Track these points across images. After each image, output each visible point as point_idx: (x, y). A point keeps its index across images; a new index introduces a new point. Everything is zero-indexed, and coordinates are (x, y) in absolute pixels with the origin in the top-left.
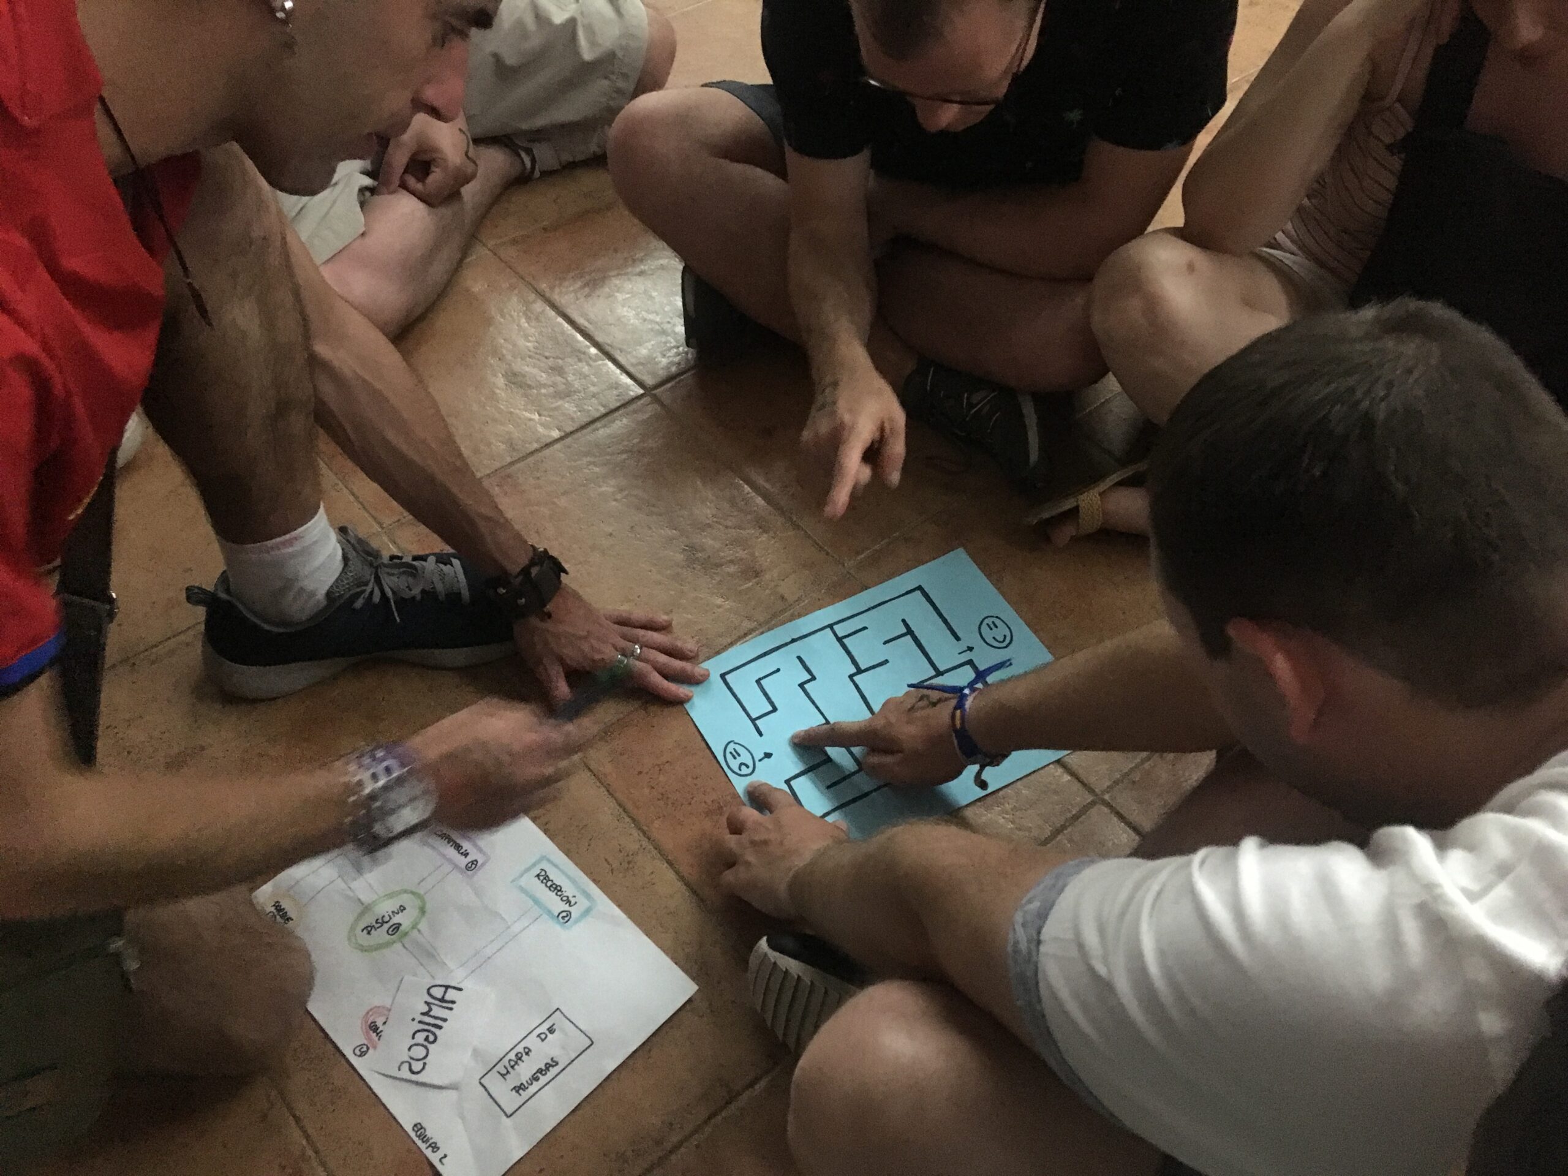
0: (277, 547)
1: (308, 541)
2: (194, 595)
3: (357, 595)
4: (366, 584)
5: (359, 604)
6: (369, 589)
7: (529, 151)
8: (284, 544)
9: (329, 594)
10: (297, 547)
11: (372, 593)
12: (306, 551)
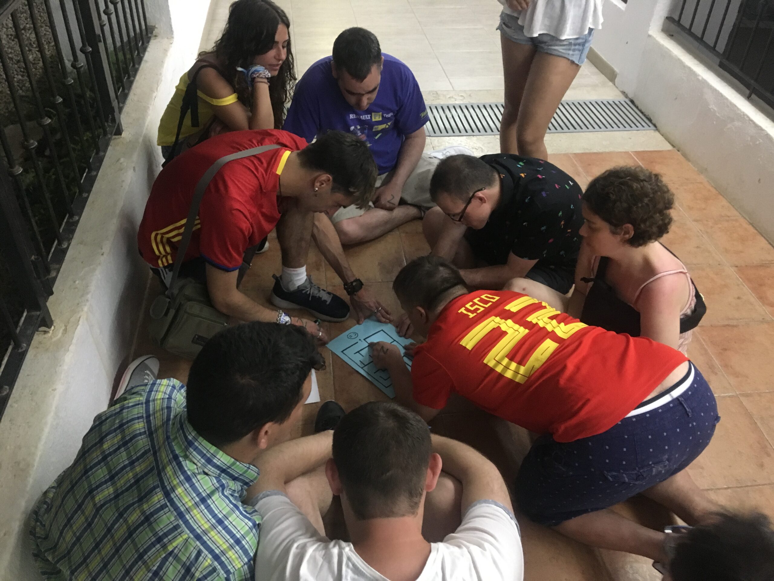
0: (291, 271)
1: (299, 272)
2: (274, 276)
3: (304, 290)
4: (307, 288)
5: (304, 292)
6: (307, 290)
7: (424, 212)
8: (294, 270)
9: (298, 287)
10: (295, 273)
11: (308, 291)
12: (298, 275)
